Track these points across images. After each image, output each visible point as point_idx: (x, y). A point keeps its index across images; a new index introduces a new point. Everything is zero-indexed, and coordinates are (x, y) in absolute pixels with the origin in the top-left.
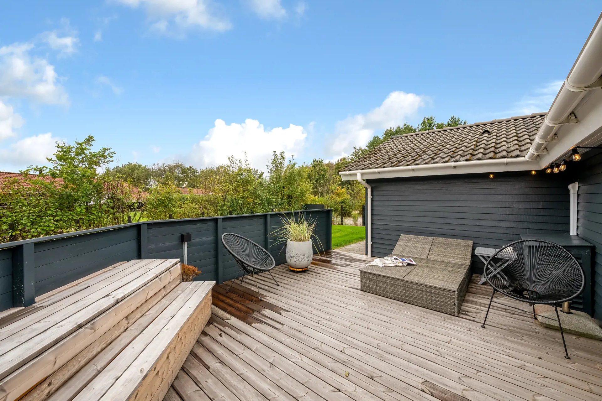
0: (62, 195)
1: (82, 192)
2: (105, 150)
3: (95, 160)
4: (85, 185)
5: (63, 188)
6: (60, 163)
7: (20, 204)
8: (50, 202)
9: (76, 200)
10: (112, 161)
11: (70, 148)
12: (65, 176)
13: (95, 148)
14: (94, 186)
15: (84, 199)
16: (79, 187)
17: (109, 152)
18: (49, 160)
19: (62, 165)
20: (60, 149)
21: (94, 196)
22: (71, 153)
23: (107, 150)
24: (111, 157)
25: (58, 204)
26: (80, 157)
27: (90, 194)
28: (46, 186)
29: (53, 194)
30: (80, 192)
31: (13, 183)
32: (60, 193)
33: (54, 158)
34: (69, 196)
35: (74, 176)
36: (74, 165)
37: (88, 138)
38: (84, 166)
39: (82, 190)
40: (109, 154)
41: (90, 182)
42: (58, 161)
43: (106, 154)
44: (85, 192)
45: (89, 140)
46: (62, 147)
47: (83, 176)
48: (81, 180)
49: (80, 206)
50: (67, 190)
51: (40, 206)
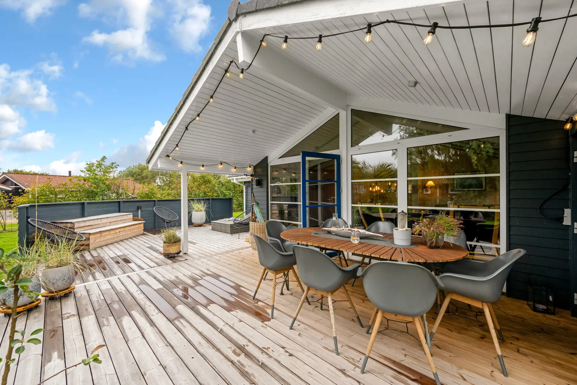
0: (89, 191)
1: (100, 189)
2: (113, 163)
3: (107, 171)
4: (101, 185)
5: (89, 187)
6: (88, 173)
7: (68, 196)
8: (83, 195)
9: (97, 194)
10: (117, 170)
11: (93, 164)
12: (91, 180)
13: (107, 163)
14: (106, 186)
15: (101, 193)
16: (98, 186)
17: (115, 165)
18: (82, 171)
19: (88, 174)
20: (88, 166)
21: (106, 192)
22: (94, 167)
23: (114, 163)
24: (117, 168)
25: (87, 196)
26: (99, 169)
27: (104, 190)
28: (81, 186)
29: (84, 190)
30: (98, 189)
31: (65, 185)
32: (88, 190)
33: (84, 170)
34: (93, 192)
35: (95, 181)
36: (95, 174)
37: (103, 157)
38: (101, 174)
39: (100, 188)
40: (115, 166)
41: (104, 184)
42: (86, 172)
43: (113, 166)
44: (101, 189)
45: (104, 158)
46: (89, 165)
47: (100, 180)
48: (99, 182)
49: (99, 197)
50: (92, 188)
51: (78, 197)
